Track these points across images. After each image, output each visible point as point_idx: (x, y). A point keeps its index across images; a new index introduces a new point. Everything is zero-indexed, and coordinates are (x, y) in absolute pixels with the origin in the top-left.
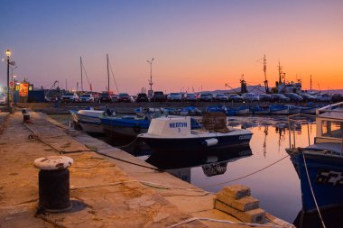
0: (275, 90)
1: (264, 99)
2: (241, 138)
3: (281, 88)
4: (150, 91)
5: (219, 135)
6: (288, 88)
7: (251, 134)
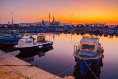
0: (52, 24)
1: (50, 27)
2: (50, 44)
3: (54, 23)
4: (13, 24)
5: (43, 44)
6: (56, 23)
7: (53, 43)
